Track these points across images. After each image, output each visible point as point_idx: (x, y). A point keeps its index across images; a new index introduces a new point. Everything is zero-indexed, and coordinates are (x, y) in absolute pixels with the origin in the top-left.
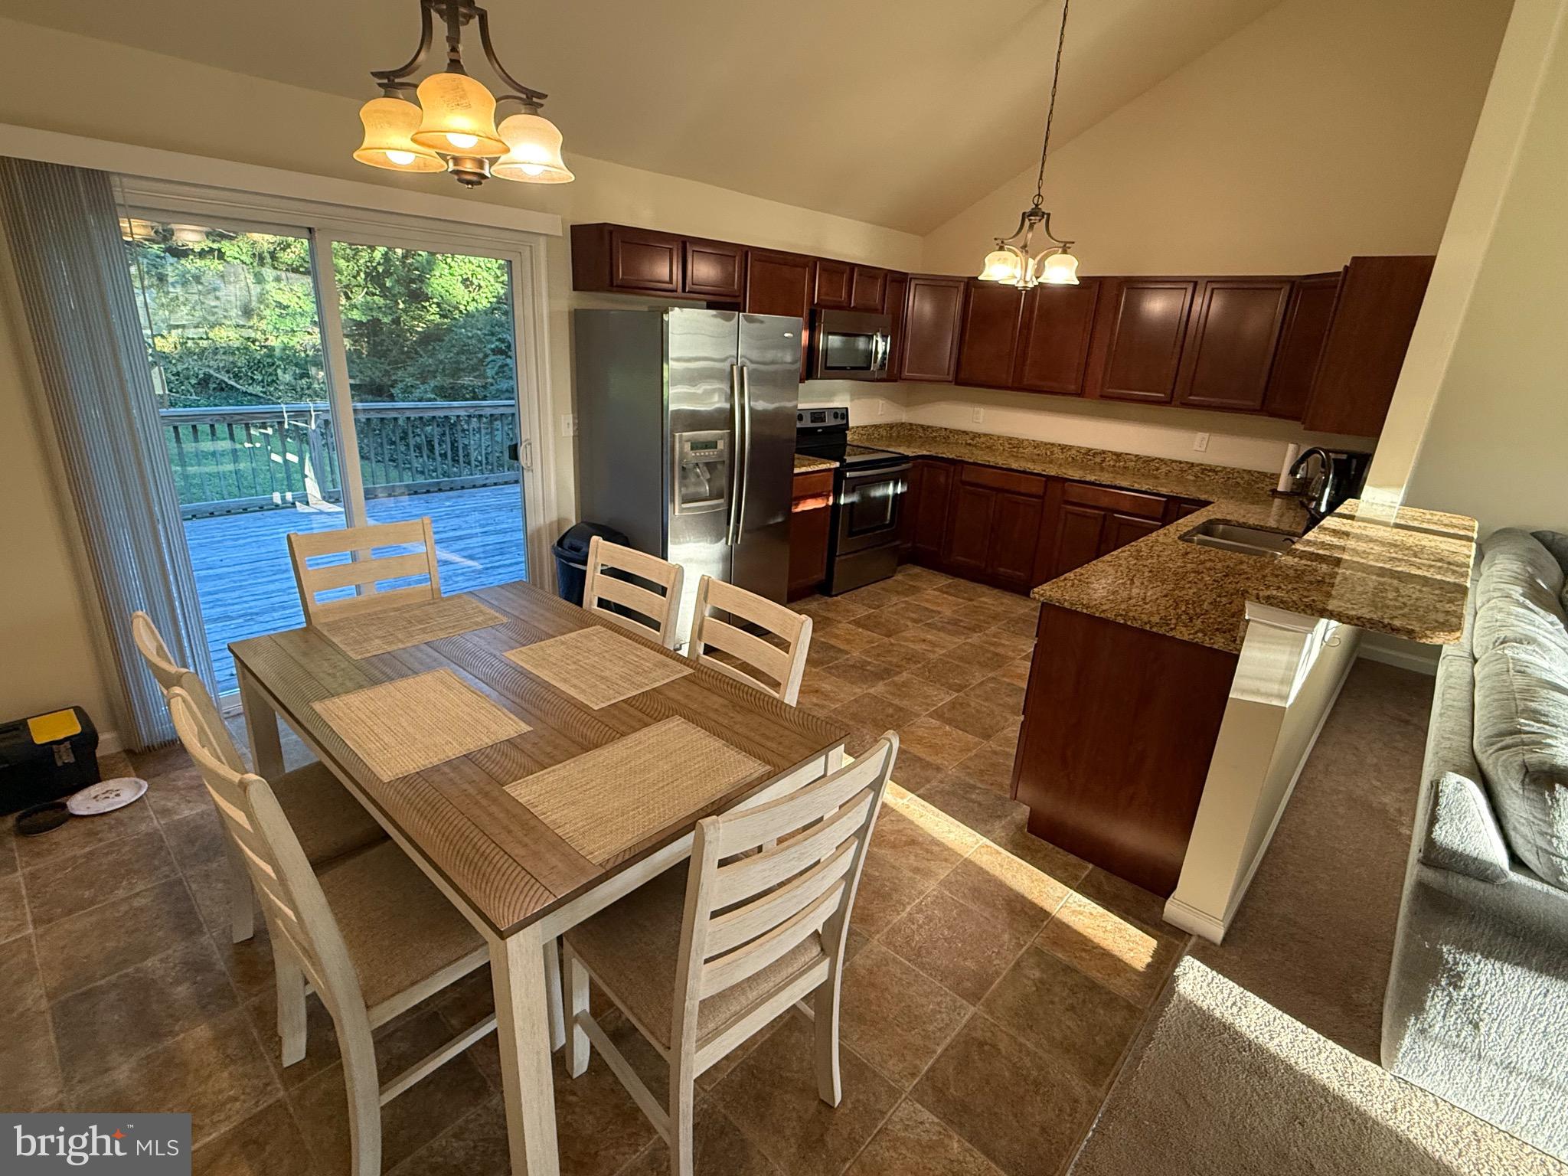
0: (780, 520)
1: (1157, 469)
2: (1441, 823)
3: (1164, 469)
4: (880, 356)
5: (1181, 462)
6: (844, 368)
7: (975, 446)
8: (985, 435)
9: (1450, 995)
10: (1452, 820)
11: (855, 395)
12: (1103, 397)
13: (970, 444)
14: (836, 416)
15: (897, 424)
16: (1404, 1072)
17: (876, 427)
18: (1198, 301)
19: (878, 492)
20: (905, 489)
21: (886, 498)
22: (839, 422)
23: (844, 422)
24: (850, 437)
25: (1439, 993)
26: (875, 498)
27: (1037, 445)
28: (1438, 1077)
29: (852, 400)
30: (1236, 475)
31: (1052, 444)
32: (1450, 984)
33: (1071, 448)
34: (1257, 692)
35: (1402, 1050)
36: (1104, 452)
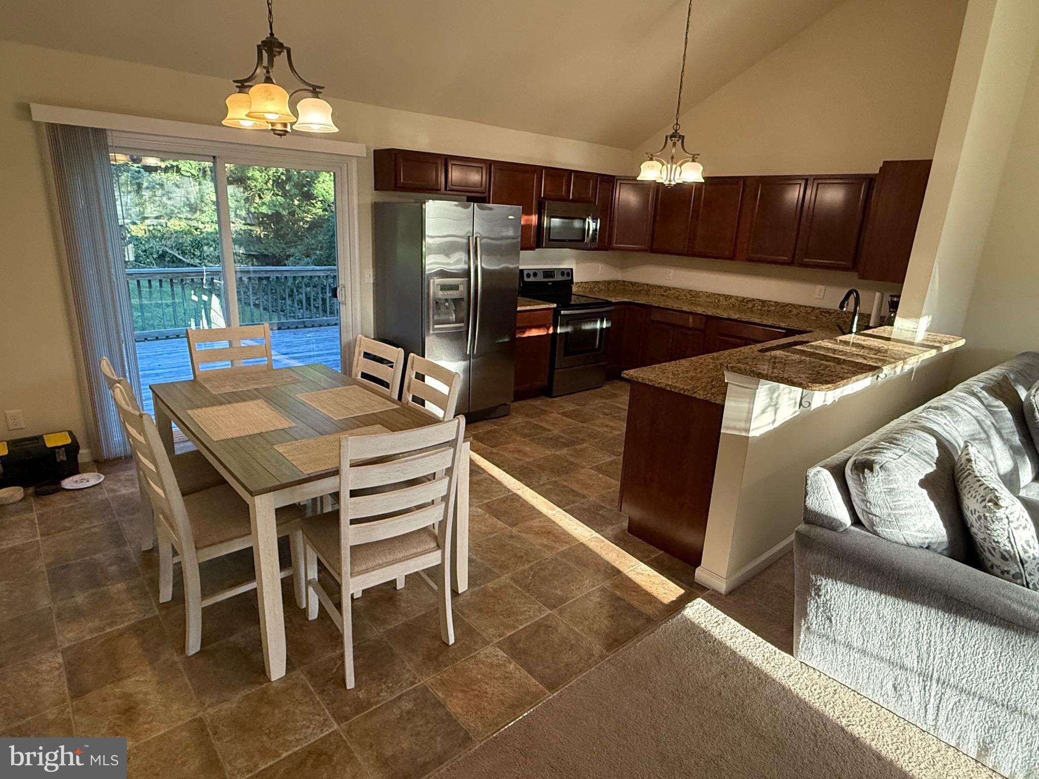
0: (506, 340)
1: (790, 312)
2: (809, 496)
3: (795, 311)
4: (591, 232)
5: (806, 307)
6: (564, 241)
7: (667, 296)
8: (674, 288)
9: (817, 602)
10: (814, 493)
11: (579, 260)
12: (750, 260)
13: (663, 295)
14: (563, 274)
15: (613, 281)
16: (803, 657)
17: (597, 283)
18: (808, 192)
19: (588, 327)
20: (610, 325)
21: (595, 330)
22: (565, 278)
23: (570, 278)
24: (574, 289)
25: (812, 601)
26: (585, 330)
27: (709, 295)
28: (819, 659)
29: (577, 263)
30: (844, 315)
31: (719, 295)
32: (815, 595)
33: (731, 297)
34: (734, 428)
35: (801, 643)
36: (753, 300)
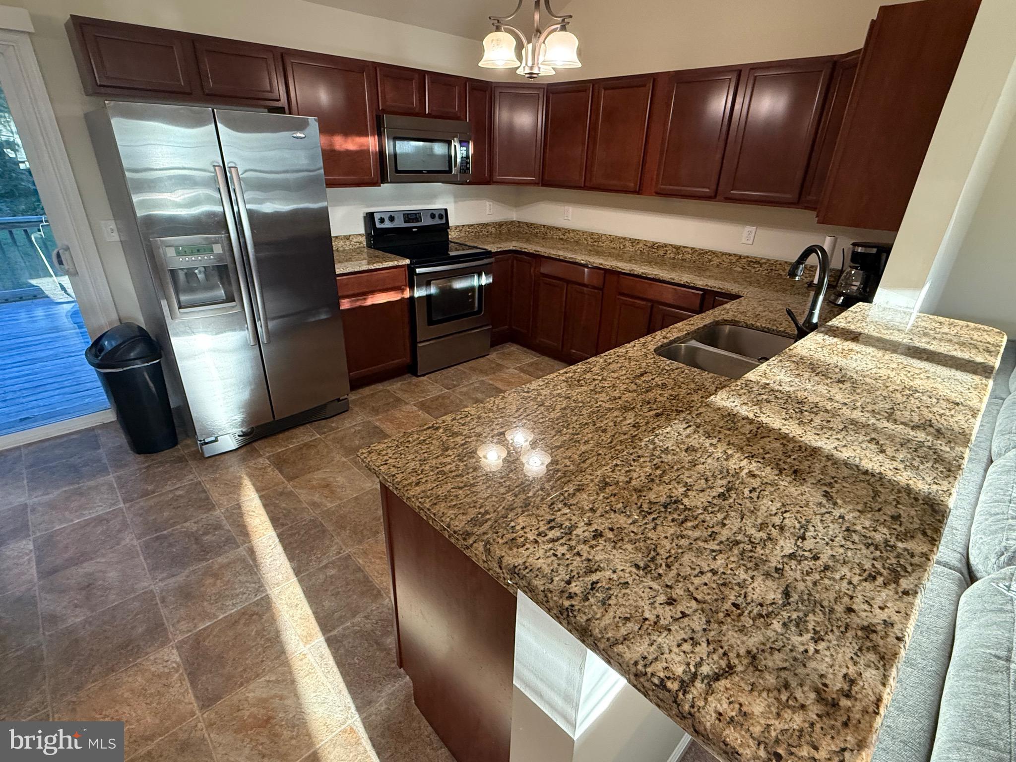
1: (710, 261)
3: (716, 261)
4: (459, 160)
5: (730, 255)
7: (566, 240)
8: (573, 231)
11: (457, 197)
12: (659, 194)
13: (562, 239)
14: (433, 216)
15: (506, 223)
17: (485, 225)
19: (460, 284)
20: (490, 280)
21: (472, 289)
22: (437, 221)
23: (444, 221)
24: (452, 235)
26: (457, 291)
27: (613, 239)
29: (455, 202)
30: (778, 266)
31: (624, 238)
33: (638, 241)
36: (666, 245)
